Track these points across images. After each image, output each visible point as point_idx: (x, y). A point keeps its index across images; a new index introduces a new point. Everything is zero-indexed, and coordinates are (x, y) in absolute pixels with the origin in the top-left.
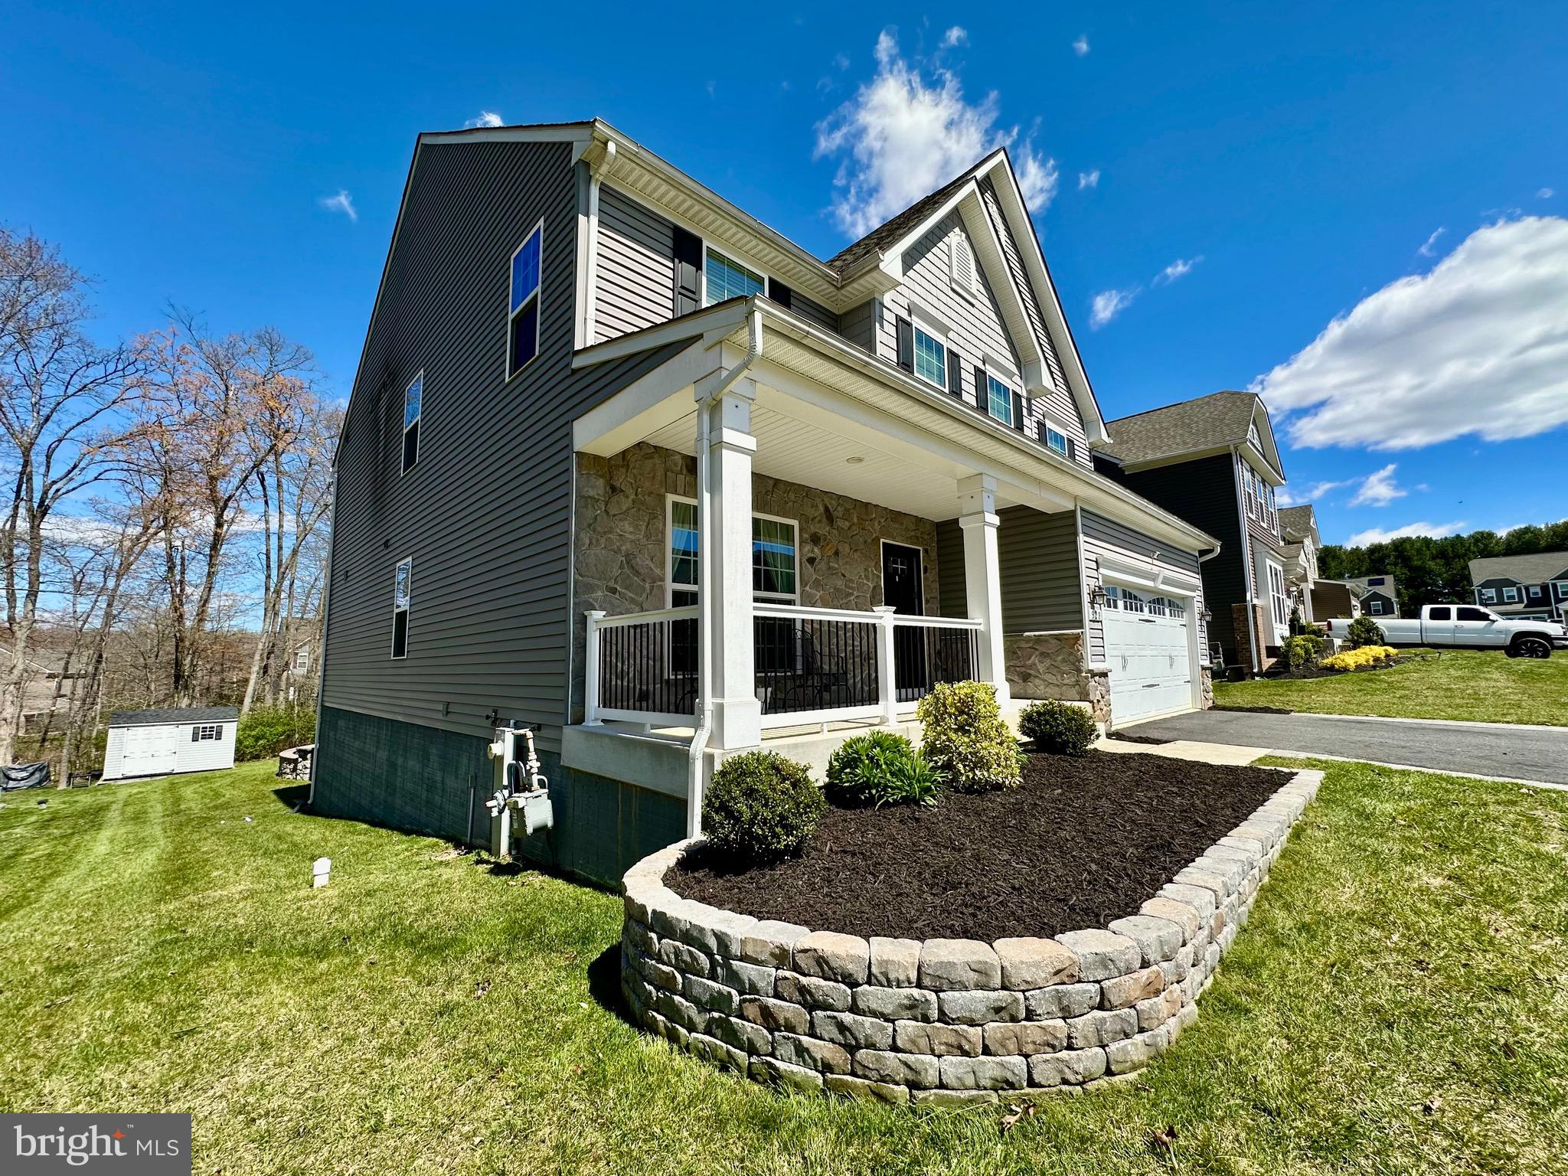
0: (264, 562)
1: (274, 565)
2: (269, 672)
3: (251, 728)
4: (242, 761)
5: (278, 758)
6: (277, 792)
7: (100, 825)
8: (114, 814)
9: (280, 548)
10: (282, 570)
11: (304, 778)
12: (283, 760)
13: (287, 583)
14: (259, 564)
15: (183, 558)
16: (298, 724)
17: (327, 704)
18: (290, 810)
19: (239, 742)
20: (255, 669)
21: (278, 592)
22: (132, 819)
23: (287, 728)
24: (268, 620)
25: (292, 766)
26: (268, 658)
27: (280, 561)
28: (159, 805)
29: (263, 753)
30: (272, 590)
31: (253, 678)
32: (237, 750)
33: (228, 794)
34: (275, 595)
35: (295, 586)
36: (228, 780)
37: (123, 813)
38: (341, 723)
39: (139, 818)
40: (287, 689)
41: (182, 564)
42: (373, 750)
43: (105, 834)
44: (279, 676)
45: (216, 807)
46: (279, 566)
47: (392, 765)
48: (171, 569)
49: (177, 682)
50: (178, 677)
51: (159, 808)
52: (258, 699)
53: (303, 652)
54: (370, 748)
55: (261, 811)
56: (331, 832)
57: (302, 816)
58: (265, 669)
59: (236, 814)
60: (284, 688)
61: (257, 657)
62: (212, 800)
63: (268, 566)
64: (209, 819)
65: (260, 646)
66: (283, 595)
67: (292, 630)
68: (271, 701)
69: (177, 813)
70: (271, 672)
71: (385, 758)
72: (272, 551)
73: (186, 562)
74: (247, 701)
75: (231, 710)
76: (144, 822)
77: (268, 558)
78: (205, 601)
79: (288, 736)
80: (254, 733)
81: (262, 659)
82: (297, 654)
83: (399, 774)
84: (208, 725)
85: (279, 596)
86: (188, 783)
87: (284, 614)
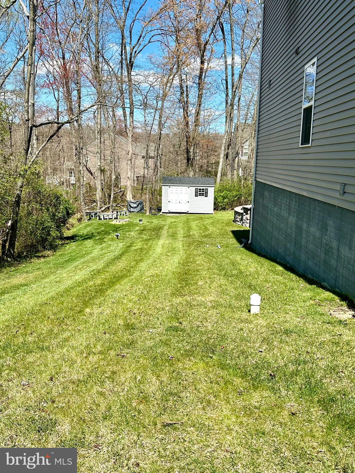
0: (225, 86)
1: (230, 87)
2: (229, 158)
3: (220, 191)
4: (217, 210)
5: (234, 211)
6: (233, 232)
7: (159, 236)
8: (164, 232)
9: (233, 75)
10: (234, 90)
11: (246, 226)
12: (236, 213)
13: (237, 99)
14: (223, 87)
15: (187, 86)
16: (244, 191)
17: (258, 180)
18: (239, 245)
19: (215, 199)
20: (222, 155)
21: (232, 105)
22: (171, 236)
23: (238, 193)
24: (227, 124)
25: (240, 217)
26: (228, 149)
27: (233, 83)
28: (182, 230)
29: (227, 207)
30: (229, 104)
31: (221, 160)
32: (215, 204)
33: (211, 229)
34: (230, 108)
35: (241, 100)
36: (211, 221)
37: (168, 232)
38: (266, 193)
39: (173, 236)
40: (238, 169)
41: (187, 91)
42: (286, 215)
43: (161, 242)
44: (234, 160)
45: (205, 236)
46: (233, 86)
47: (299, 228)
48: (182, 93)
49: (188, 162)
50: (188, 159)
51: (182, 232)
52: (224, 174)
53: (246, 146)
54: (284, 213)
55: (225, 243)
56: (261, 268)
57: (245, 251)
58: (227, 156)
59: (214, 243)
60: (236, 168)
61: (223, 148)
62: (204, 232)
63: (227, 88)
64: (202, 242)
65: (224, 142)
66: (235, 107)
67: (240, 131)
68: (230, 176)
69: (189, 236)
70: (230, 157)
71: (294, 222)
72: (229, 77)
73: (189, 89)
74: (219, 175)
75: (211, 180)
76: (176, 239)
77: (227, 82)
78: (198, 114)
79: (239, 198)
80: (222, 194)
81: (225, 149)
82: (243, 147)
83: (304, 236)
84: (202, 188)
85: (233, 108)
86: (194, 220)
87: (235, 121)
